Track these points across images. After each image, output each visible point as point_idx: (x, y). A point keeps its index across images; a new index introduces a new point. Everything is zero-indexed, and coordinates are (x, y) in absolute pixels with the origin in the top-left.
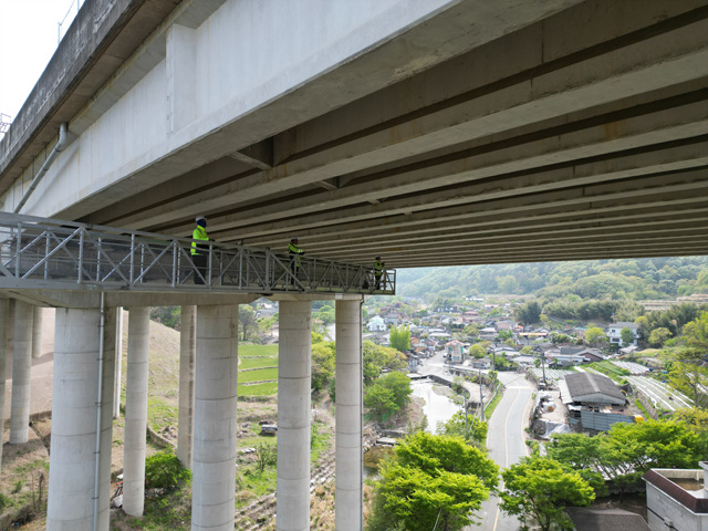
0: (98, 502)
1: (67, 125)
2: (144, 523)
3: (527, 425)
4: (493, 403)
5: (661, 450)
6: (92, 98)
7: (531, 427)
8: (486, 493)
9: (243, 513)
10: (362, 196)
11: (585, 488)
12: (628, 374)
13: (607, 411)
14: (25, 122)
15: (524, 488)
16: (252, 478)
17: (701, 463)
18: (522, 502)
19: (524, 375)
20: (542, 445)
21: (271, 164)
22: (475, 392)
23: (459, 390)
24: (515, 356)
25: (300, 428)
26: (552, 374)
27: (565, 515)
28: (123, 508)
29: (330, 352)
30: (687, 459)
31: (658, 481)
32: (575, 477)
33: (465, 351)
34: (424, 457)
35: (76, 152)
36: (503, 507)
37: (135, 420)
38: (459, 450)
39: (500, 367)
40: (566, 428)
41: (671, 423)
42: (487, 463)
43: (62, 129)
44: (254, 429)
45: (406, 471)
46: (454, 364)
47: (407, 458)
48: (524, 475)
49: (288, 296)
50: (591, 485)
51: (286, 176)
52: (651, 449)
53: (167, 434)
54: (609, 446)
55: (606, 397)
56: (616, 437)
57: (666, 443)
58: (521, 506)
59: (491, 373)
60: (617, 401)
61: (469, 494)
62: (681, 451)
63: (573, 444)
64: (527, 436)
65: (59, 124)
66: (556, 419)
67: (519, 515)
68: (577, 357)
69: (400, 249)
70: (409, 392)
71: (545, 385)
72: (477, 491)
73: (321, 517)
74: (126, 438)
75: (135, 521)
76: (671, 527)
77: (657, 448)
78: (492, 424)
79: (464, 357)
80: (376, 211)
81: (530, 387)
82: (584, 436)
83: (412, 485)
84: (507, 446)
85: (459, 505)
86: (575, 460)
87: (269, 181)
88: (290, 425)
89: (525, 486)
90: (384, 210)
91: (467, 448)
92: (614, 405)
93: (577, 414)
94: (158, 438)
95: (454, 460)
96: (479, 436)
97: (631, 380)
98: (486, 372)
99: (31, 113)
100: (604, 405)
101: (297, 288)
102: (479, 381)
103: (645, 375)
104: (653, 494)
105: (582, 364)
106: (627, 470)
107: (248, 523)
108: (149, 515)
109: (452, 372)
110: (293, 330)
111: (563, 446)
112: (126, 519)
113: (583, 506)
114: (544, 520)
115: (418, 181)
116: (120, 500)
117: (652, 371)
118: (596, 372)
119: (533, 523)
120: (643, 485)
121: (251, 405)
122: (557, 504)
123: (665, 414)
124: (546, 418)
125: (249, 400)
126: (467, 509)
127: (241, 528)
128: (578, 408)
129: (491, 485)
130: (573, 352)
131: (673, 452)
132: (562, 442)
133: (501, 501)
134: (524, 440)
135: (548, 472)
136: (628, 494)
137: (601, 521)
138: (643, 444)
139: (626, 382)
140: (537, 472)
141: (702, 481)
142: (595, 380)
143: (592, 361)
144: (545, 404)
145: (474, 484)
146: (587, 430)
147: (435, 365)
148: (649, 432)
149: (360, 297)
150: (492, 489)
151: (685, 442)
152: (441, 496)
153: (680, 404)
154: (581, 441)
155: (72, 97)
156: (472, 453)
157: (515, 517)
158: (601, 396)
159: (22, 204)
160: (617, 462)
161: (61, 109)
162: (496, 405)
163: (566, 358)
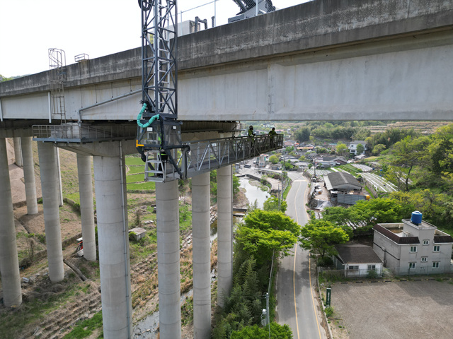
3: (307, 202)
4: (286, 191)
5: (382, 214)
7: (309, 203)
11: (345, 236)
12: (361, 172)
13: (351, 193)
17: (403, 220)
19: (302, 173)
20: (316, 213)
22: (276, 184)
23: (264, 183)
24: (296, 162)
25: (205, 212)
26: (319, 172)
27: (334, 249)
28: (84, 257)
30: (395, 218)
31: (381, 230)
32: (340, 230)
33: (267, 160)
34: (261, 223)
36: (301, 246)
39: (288, 169)
40: (328, 203)
41: (388, 200)
42: (294, 224)
44: (149, 210)
45: (252, 230)
46: (260, 167)
47: (252, 224)
50: (347, 233)
52: (377, 213)
54: (355, 213)
55: (351, 186)
56: (360, 207)
57: (385, 211)
59: (283, 172)
60: (357, 188)
61: (288, 241)
62: (393, 214)
64: (307, 208)
66: (323, 198)
67: (310, 250)
68: (333, 162)
70: (239, 185)
71: (315, 179)
76: (385, 251)
77: (380, 213)
78: (288, 201)
79: (267, 163)
81: (306, 181)
83: (257, 237)
84: (298, 214)
85: (283, 246)
86: (338, 221)
89: (314, 235)
91: (284, 217)
92: (355, 190)
93: (335, 196)
95: (277, 223)
96: (283, 209)
97: (363, 175)
98: (280, 172)
100: (350, 190)
102: (276, 177)
103: (370, 172)
104: (377, 236)
105: (335, 166)
109: (260, 172)
111: (332, 214)
113: (343, 244)
114: (322, 251)
117: (374, 170)
118: (344, 171)
120: (372, 231)
121: (144, 195)
122: (330, 244)
123: (381, 194)
124: (318, 198)
125: (142, 193)
126: (286, 248)
128: (336, 192)
129: (297, 236)
130: (330, 159)
131: (389, 215)
132: (331, 212)
133: (300, 243)
134: (306, 210)
135: (326, 228)
136: (364, 236)
137: (351, 250)
138: (373, 211)
139: (360, 176)
140: (320, 228)
141: (402, 228)
142: (345, 176)
143: (341, 164)
144: (317, 190)
145: (289, 236)
146: (340, 203)
148: (377, 205)
151: (395, 210)
152: (274, 242)
153: (390, 188)
154: (342, 211)
156: (287, 220)
157: (308, 251)
158: (349, 185)
162: (288, 191)
163: (327, 163)
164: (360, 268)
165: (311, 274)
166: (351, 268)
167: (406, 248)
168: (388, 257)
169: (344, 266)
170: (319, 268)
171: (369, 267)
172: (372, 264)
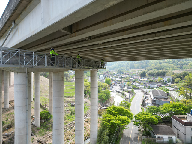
0: (28, 123)
1: (14, 22)
2: (41, 128)
3: (141, 104)
4: (132, 98)
5: (176, 110)
6: (21, 14)
7: (142, 104)
8: (130, 121)
9: (66, 126)
10: (97, 42)
11: (156, 120)
12: (169, 90)
13: (163, 100)
14: (3, 20)
15: (140, 120)
16: (69, 117)
17: (186, 113)
18: (139, 123)
19: (141, 90)
20: (145, 109)
21: (71, 33)
22: (128, 95)
23: (123, 94)
24: (139, 86)
25: (81, 104)
26: (148, 90)
27: (150, 126)
28: (35, 125)
29: (89, 84)
30: (183, 112)
31: (175, 118)
32: (153, 117)
33: (125, 84)
34: (114, 112)
35: (17, 29)
36: (134, 124)
37: (37, 102)
38: (123, 110)
39: (135, 88)
40: (151, 104)
41: (179, 103)
42: (130, 113)
43: (13, 23)
44: (69, 105)
45: (109, 115)
46: (122, 87)
47: (110, 112)
48: (140, 116)
49: (77, 70)
50: (157, 119)
51: (75, 36)
52: (174, 110)
53: (46, 106)
54: (163, 109)
55: (162, 96)
56: (165, 107)
57: (178, 108)
58: (139, 124)
59: (132, 90)
60: (165, 97)
61: (126, 121)
62: (182, 110)
63: (153, 108)
64: (141, 106)
65: (12, 21)
66: (149, 102)
67: (138, 126)
68: (155, 86)
69: (108, 57)
70: (110, 95)
71: (146, 93)
72: (128, 121)
73: (87, 127)
74: (35, 107)
75: (38, 128)
76: (178, 129)
77: (175, 110)
78: (132, 103)
79: (125, 86)
80: (101, 46)
81: (142, 94)
82: (156, 106)
83: (111, 119)
84: (136, 109)
85: (123, 124)
86: (154, 112)
87: (71, 37)
88: (78, 104)
89: (140, 119)
90: (103, 46)
91: (125, 109)
92: (165, 98)
93: (155, 101)
94: (44, 107)
95: (122, 112)
96: (129, 106)
97: (169, 92)
98: (131, 90)
99: (4, 18)
100: (162, 98)
101: (79, 67)
102: (129, 92)
103: (173, 90)
104: (174, 121)
105: (156, 88)
106: (167, 115)
107: (68, 128)
108: (42, 126)
109: (122, 90)
110: (79, 79)
111: (151, 109)
112: (36, 127)
113: (155, 124)
114: (145, 127)
115: (112, 38)
116: (34, 123)
117: (175, 89)
118: (160, 90)
119: (142, 128)
120: (171, 119)
121: (68, 98)
122: (148, 124)
123: (178, 101)
124: (146, 102)
125: (68, 97)
126: (125, 125)
127: (66, 130)
128: (155, 99)
129: (131, 119)
130: (154, 84)
131: (180, 111)
132: (150, 108)
133: (134, 123)
134: (140, 107)
135: (146, 116)
136: (167, 121)
137: (160, 128)
138: (172, 108)
139: (168, 92)
140: (143, 115)
141: (186, 118)
142: (160, 92)
143: (159, 87)
144: (146, 98)
145: (127, 119)
146: (157, 105)
147: (117, 88)
148: (174, 106)
149: (97, 70)
150: (132, 120)
151: (183, 108)
152: (118, 122)
153: (182, 98)
154: (155, 108)
155: (15, 13)
156: (127, 111)
157: (137, 127)
158: (161, 96)
159: (3, 44)
160: (165, 113)
161: (12, 17)
162: (133, 98)
163: (152, 86)
164: (164, 137)
165: (139, 139)
166: (159, 137)
167: (189, 128)
168: (179, 132)
169: (156, 136)
170: (143, 136)
171: (169, 137)
172: (171, 136)
